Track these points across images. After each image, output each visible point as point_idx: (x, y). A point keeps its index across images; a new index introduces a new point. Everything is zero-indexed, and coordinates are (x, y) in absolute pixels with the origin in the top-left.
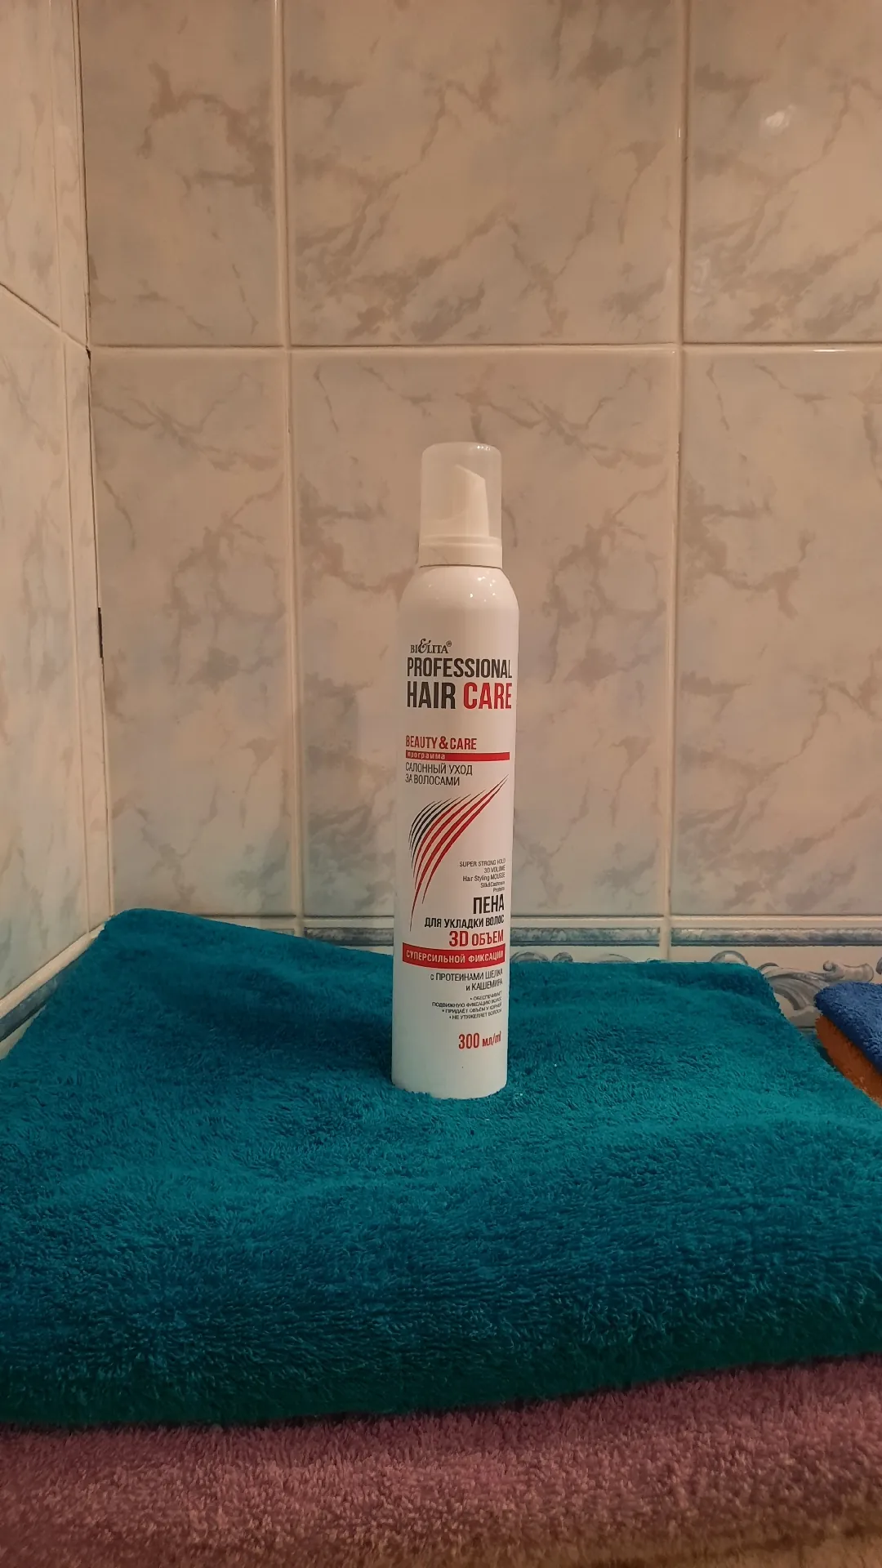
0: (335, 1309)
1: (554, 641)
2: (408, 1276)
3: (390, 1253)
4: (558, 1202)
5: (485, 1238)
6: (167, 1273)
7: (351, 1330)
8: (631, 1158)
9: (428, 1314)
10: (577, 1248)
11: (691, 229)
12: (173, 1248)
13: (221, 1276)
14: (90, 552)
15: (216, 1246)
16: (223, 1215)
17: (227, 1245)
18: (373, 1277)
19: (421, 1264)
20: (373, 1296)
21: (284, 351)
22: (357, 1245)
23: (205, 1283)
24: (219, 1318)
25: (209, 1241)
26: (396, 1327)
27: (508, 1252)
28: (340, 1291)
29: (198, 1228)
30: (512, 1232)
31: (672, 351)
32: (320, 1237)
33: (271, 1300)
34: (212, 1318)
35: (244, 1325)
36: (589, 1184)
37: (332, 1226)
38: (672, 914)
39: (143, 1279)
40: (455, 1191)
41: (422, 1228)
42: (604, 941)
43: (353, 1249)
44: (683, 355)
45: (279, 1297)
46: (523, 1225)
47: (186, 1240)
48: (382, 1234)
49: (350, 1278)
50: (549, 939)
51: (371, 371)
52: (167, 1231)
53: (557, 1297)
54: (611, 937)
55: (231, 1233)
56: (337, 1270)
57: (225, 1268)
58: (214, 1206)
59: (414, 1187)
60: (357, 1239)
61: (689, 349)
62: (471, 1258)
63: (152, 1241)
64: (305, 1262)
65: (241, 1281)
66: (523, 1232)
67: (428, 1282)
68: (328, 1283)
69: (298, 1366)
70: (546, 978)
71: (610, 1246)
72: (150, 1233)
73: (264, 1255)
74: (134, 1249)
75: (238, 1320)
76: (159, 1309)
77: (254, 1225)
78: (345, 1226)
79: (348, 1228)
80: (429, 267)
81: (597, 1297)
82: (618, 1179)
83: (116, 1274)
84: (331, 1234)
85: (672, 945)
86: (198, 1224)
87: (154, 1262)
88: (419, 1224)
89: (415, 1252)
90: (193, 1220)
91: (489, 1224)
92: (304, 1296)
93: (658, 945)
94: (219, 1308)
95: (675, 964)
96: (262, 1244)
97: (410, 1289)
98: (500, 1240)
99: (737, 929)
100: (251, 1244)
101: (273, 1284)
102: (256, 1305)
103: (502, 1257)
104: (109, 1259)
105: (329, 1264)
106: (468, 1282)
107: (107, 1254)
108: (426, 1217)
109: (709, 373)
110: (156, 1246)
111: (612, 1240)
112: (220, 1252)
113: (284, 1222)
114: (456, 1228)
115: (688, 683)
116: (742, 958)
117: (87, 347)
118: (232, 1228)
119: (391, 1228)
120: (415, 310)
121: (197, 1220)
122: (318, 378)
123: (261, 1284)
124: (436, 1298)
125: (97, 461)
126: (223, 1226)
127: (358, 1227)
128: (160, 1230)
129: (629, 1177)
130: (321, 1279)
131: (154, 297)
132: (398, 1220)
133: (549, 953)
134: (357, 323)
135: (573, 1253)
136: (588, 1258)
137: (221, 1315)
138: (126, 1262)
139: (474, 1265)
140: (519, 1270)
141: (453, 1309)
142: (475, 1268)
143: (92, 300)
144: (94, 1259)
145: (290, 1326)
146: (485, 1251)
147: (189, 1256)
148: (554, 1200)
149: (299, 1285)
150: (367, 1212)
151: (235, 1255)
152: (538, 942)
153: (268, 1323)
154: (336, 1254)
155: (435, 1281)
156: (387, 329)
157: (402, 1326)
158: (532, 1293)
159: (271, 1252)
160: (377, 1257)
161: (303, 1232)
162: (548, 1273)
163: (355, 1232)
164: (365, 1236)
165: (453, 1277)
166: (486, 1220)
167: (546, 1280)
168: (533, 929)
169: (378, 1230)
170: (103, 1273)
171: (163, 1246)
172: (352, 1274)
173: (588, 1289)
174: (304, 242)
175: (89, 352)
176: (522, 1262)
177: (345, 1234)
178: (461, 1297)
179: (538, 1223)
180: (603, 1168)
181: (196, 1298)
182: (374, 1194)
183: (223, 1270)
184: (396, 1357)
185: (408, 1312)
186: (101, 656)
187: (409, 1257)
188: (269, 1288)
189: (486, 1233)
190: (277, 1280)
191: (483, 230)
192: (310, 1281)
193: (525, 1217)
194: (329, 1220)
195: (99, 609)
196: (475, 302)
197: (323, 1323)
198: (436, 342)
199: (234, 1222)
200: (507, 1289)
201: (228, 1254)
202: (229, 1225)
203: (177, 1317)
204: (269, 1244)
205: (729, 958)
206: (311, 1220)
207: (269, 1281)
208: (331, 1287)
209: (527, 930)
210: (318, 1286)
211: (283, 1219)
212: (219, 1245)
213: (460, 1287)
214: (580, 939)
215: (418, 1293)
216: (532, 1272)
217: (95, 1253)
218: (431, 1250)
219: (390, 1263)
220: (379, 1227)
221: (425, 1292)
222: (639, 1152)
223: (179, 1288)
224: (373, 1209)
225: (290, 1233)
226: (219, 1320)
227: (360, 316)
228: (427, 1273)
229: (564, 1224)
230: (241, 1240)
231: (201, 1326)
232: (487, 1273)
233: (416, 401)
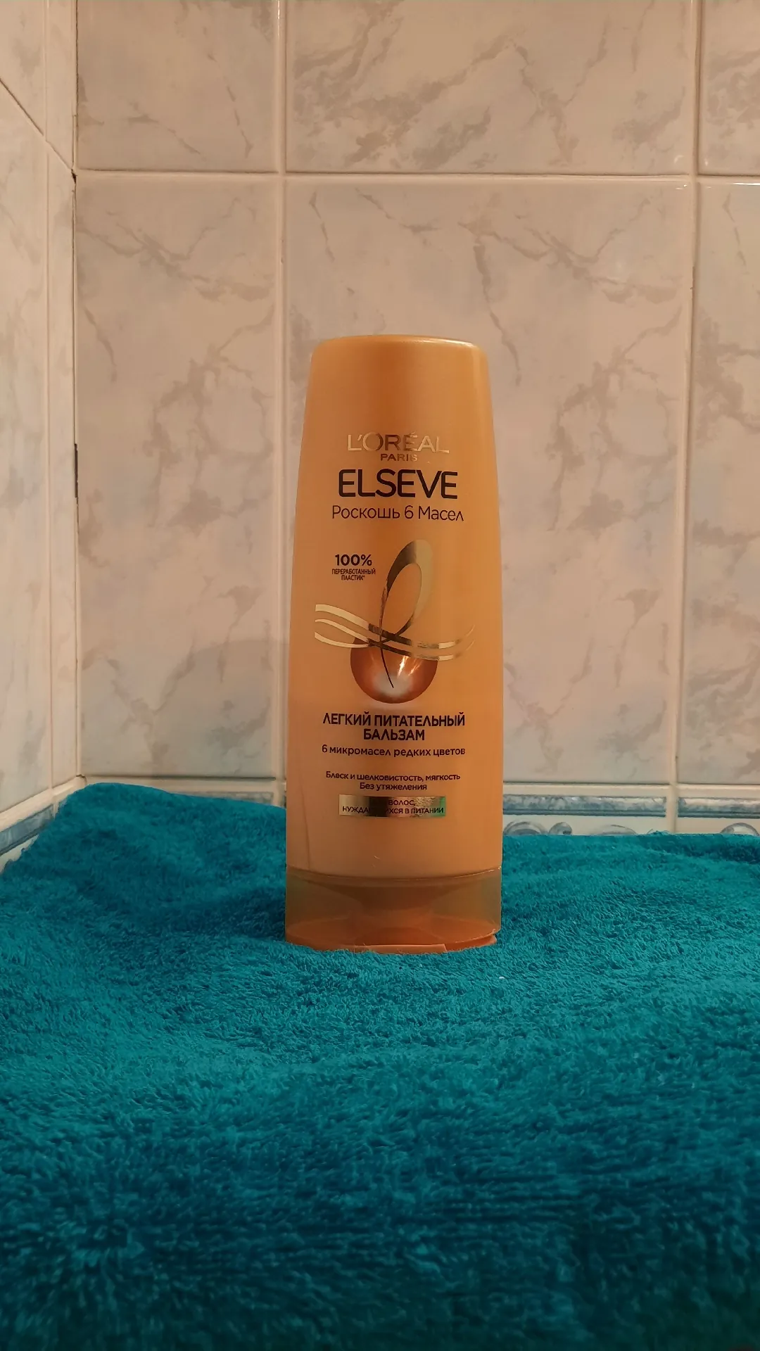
0: (356, 1231)
1: (558, 485)
2: (455, 1185)
3: (431, 1151)
4: (654, 1081)
5: (561, 1131)
6: (117, 1174)
7: (380, 1265)
8: (739, 1024)
9: (491, 1242)
10: (693, 1148)
11: (706, 60)
12: (126, 1137)
13: (193, 1179)
14: (67, 382)
15: (186, 1135)
16: (194, 1092)
17: (201, 1134)
18: (407, 1185)
19: (475, 1167)
20: (411, 1213)
21: (277, 179)
22: (383, 1138)
23: (172, 1188)
24: (190, 1239)
25: (176, 1127)
26: (444, 1260)
27: (595, 1152)
28: (361, 1205)
29: (160, 1109)
30: (599, 1122)
31: (687, 182)
32: (328, 1126)
33: (264, 1216)
34: (180, 1240)
35: (225, 1252)
36: (691, 1057)
37: (345, 1111)
38: (679, 782)
39: (84, 1182)
40: (504, 1064)
41: (472, 1114)
42: (605, 811)
43: (376, 1144)
44: (698, 187)
45: (275, 1212)
46: (615, 1112)
47: (144, 1126)
48: (415, 1123)
49: (373, 1186)
50: (546, 808)
51: (369, 198)
52: (119, 1115)
53: (671, 1219)
54: (613, 806)
55: (206, 1117)
56: (355, 1174)
57: (198, 1167)
58: (183, 1081)
59: (448, 1060)
60: (381, 1130)
61: (703, 180)
62: (545, 1159)
63: (98, 1130)
64: (309, 1161)
65: (220, 1186)
66: (614, 1125)
67: (486, 1195)
68: (343, 1192)
69: (303, 1316)
70: (544, 850)
71: (739, 1143)
72: (96, 1121)
73: (253, 1149)
74: (74, 1140)
75: (216, 1244)
76: (106, 1227)
77: (238, 1108)
78: (362, 1110)
79: (367, 1113)
80: (433, 91)
81: (730, 1221)
82: (731, 1052)
83: (44, 1175)
84: (344, 1122)
85: (680, 816)
86: (161, 1104)
87: (100, 1157)
88: (465, 1109)
89: (464, 1150)
90: (152, 1099)
91: (562, 1108)
92: (310, 1211)
93: (664, 816)
94: (190, 1226)
95: (681, 835)
96: (250, 1135)
97: (461, 1205)
98: (582, 1134)
99: (748, 799)
100: (233, 1134)
101: (264, 1193)
102: (243, 1223)
103: (588, 1159)
104: (38, 1154)
105: (344, 1164)
106: (545, 1198)
107: (34, 1148)
108: (475, 1100)
109: (726, 206)
110: (104, 1135)
111: (742, 1136)
112: (192, 1143)
113: (278, 1104)
114: (517, 1115)
115: (700, 533)
116: (754, 830)
117: (72, 170)
118: (208, 1111)
119: (427, 1114)
120: (418, 136)
121: (159, 1100)
122: (314, 206)
123: (248, 1192)
124: (500, 1220)
125: (79, 288)
126: (195, 1107)
127: (380, 1112)
128: (109, 1117)
129: (743, 1047)
130: (335, 1186)
131: (145, 119)
132: (435, 1103)
133: (545, 823)
134: (356, 148)
135: (689, 1154)
136: (712, 1161)
137: (193, 1235)
138: (60, 1157)
139: (549, 1173)
140: (615, 1181)
141: (525, 1235)
142: (551, 1178)
143: (80, 121)
144: (16, 1156)
145: (291, 1255)
146: (563, 1149)
147: (147, 1148)
148: (647, 1079)
149: (305, 1195)
150: (391, 1091)
151: (212, 1149)
152: (536, 810)
153: (259, 1250)
154: (355, 1150)
155: (496, 1193)
156: (387, 155)
157: (455, 1259)
158: (633, 1215)
159: (262, 1145)
160: (412, 1155)
161: (306, 1118)
162: (657, 1185)
163: (378, 1120)
164: (391, 1125)
165: (521, 1189)
166: (559, 1103)
167: (652, 1195)
168: (530, 796)
169: (409, 1116)
170: (28, 1174)
171: (112, 1135)
172: (378, 1180)
173: (715, 1208)
174: (303, 65)
175: (74, 177)
176: (617, 1168)
177: (363, 1122)
178: (537, 1219)
179: (632, 1111)
180: (703, 1035)
181: (158, 1212)
182: (398, 1067)
183: (195, 1171)
184: (446, 1306)
185: (460, 1239)
186: (77, 496)
187: (457, 1158)
188: (260, 1198)
189: (560, 1122)
190: (271, 1187)
191: (490, 55)
192: (318, 1189)
193: (613, 1101)
194: (340, 1103)
195: (76, 445)
196: (479, 129)
197: (340, 1253)
198: (440, 169)
199: (211, 1105)
200: (599, 1209)
201: (202, 1148)
202: (204, 1106)
203: (130, 1239)
204: (259, 1134)
205: (738, 830)
206: (316, 1102)
207: (259, 1188)
208: (349, 1199)
209: (523, 797)
210: (330, 1196)
211: (277, 1100)
212: (189, 1133)
213: (533, 1204)
214: (580, 808)
215: (473, 1211)
216: (636, 1184)
217: (19, 1148)
218: (485, 1147)
219: (432, 1166)
220: (411, 1112)
221: (484, 1210)
222: (747, 1015)
223: (134, 1196)
224: (399, 1086)
225: (287, 1120)
226: (188, 1243)
227: (359, 141)
228: (483, 1182)
229: (670, 1112)
230: (220, 1127)
231: (163, 1252)
232: (569, 1184)
233: (416, 229)
